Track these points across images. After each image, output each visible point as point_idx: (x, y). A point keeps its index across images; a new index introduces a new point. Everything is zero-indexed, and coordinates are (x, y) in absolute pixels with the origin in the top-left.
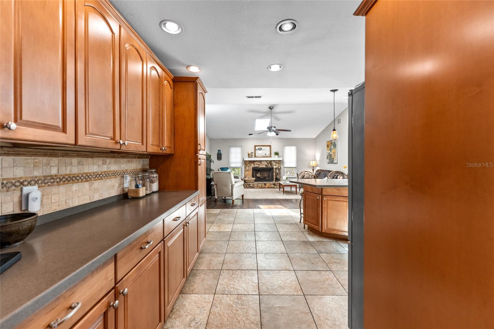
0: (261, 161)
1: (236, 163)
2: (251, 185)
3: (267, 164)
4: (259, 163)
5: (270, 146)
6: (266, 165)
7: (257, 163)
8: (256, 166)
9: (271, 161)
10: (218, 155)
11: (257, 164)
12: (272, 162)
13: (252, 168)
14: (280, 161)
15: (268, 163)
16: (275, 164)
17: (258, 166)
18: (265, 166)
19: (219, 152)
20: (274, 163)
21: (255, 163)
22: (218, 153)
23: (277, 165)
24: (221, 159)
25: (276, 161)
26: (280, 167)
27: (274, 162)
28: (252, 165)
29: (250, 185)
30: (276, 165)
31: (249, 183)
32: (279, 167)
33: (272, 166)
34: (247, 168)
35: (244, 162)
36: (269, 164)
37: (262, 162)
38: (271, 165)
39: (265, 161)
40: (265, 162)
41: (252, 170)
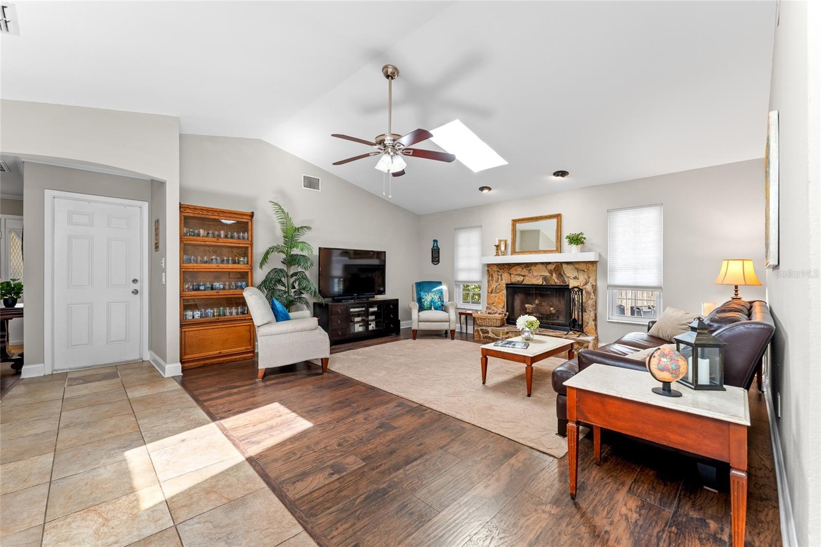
0: (528, 265)
1: (469, 270)
2: (491, 335)
3: (547, 274)
4: (525, 272)
5: (558, 216)
6: (545, 278)
7: (519, 270)
8: (517, 279)
9: (562, 263)
10: (432, 252)
11: (518, 272)
12: (564, 266)
13: (507, 284)
14: (593, 263)
15: (551, 272)
16: (576, 274)
17: (520, 279)
18: (540, 282)
19: (435, 245)
20: (569, 272)
21: (512, 271)
22: (434, 247)
23: (582, 278)
24: (438, 261)
25: (577, 266)
26: (595, 288)
27: (570, 267)
28: (506, 279)
29: (488, 332)
30: (575, 278)
31: (484, 328)
32: (586, 283)
33: (564, 281)
34: (494, 285)
35: (486, 268)
36: (554, 275)
37: (533, 268)
38: (560, 275)
39: (542, 263)
40: (540, 266)
41: (505, 291)
